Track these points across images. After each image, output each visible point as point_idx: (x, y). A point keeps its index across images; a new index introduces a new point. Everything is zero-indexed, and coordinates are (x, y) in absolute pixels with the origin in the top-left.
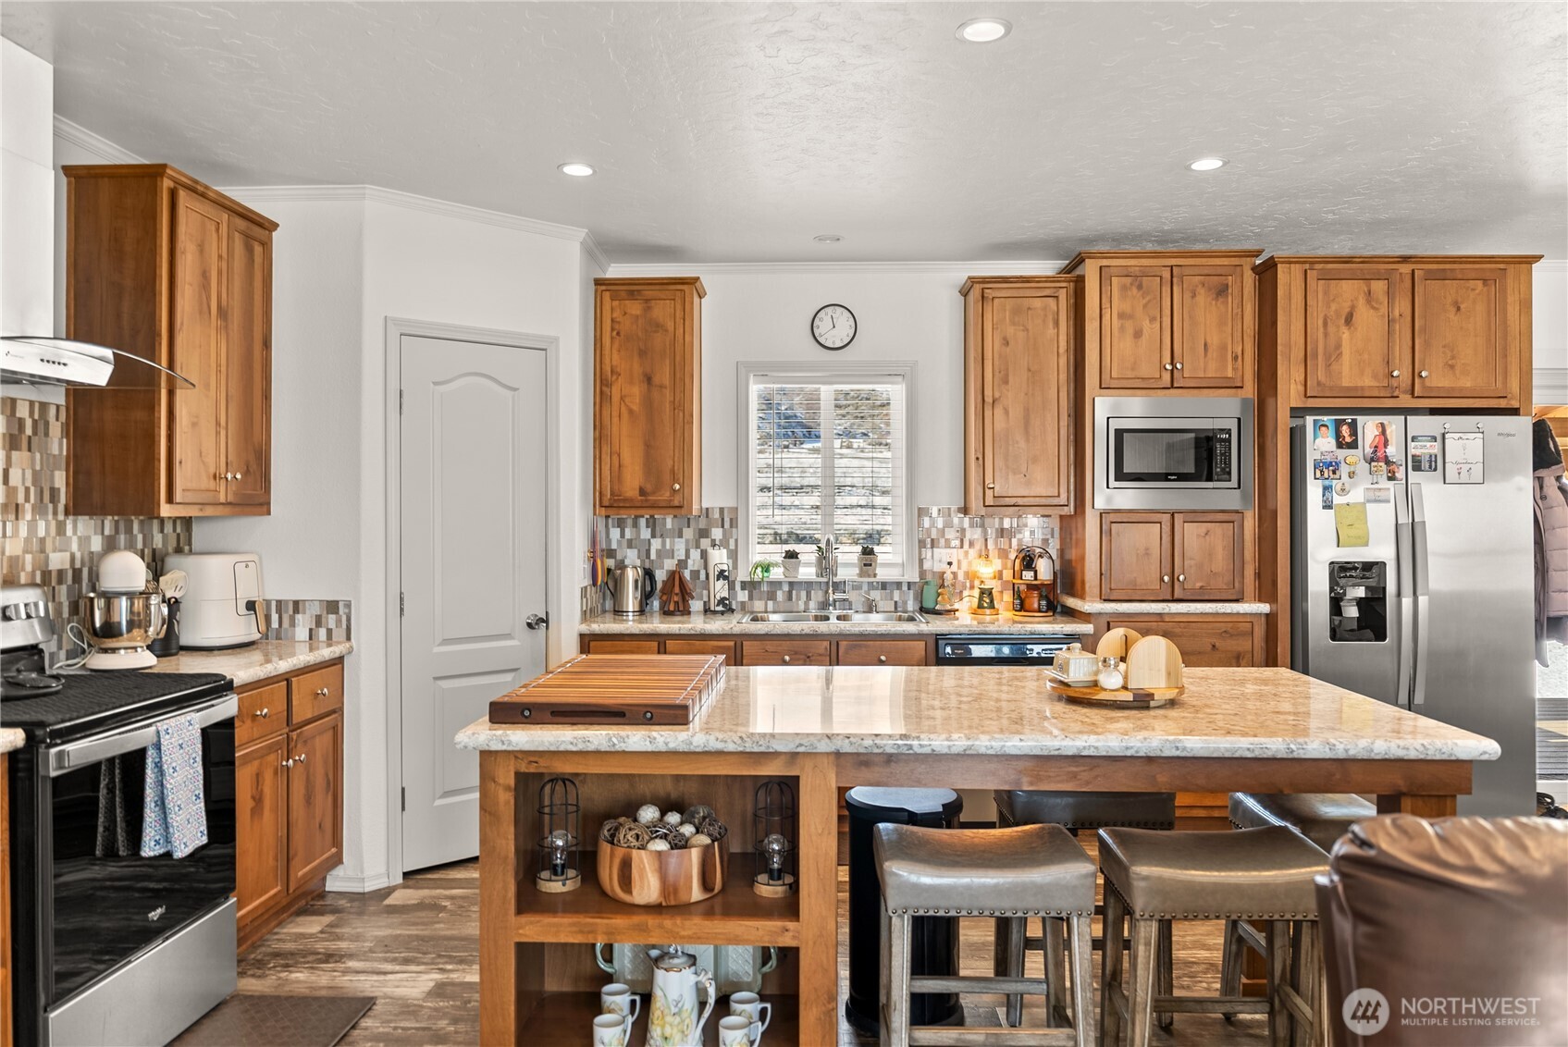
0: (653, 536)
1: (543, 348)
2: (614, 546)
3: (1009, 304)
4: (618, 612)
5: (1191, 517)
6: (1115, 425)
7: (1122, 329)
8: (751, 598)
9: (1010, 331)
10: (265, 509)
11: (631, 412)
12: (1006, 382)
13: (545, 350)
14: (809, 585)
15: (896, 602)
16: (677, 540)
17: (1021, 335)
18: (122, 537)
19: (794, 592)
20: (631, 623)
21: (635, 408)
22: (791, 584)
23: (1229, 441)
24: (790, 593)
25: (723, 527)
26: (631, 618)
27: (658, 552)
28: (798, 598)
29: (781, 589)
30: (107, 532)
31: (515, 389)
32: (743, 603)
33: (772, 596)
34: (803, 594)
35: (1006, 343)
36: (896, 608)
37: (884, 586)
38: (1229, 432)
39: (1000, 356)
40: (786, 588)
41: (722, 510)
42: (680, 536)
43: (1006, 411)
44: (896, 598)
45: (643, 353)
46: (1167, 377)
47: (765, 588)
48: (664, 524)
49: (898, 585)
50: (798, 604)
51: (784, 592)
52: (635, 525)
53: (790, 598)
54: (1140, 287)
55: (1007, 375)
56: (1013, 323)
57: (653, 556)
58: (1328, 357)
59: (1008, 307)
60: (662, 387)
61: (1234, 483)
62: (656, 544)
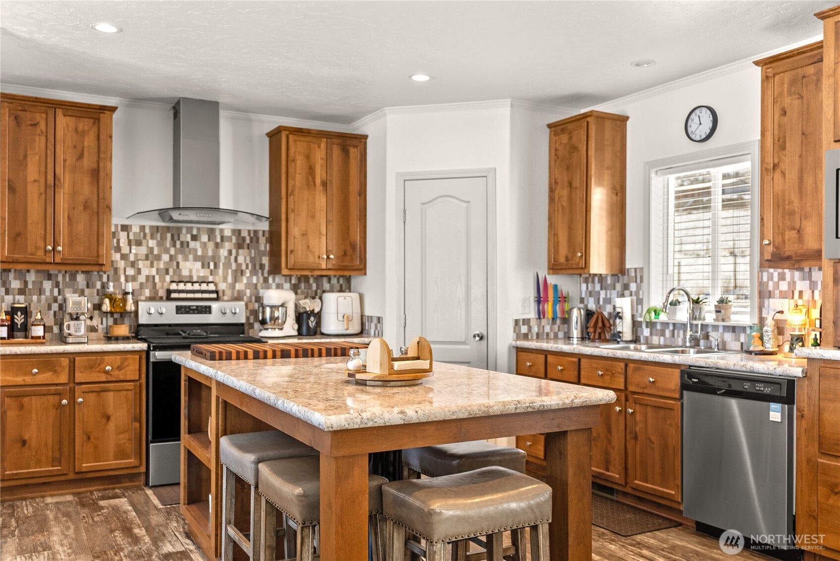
0: (602, 289)
1: (485, 176)
2: (583, 296)
3: (787, 77)
4: (568, 338)
8: (651, 334)
9: (787, 101)
10: (363, 271)
11: (563, 207)
12: (783, 148)
13: (486, 177)
14: (684, 326)
15: (742, 343)
16: (613, 291)
17: (797, 102)
18: (303, 285)
19: (676, 331)
20: (575, 346)
21: (565, 204)
22: (674, 324)
24: (673, 331)
25: (636, 282)
26: (575, 341)
27: (604, 299)
28: (678, 336)
29: (668, 328)
31: (468, 202)
32: (647, 337)
33: (662, 333)
34: (681, 332)
35: (784, 113)
36: (742, 348)
37: (733, 329)
39: (779, 125)
40: (671, 328)
41: (636, 269)
42: (614, 289)
43: (783, 174)
44: (742, 339)
45: (568, 168)
47: (659, 327)
48: (607, 281)
49: (744, 329)
50: (678, 341)
51: (670, 330)
52: (593, 282)
53: (673, 336)
55: (785, 142)
56: (790, 94)
57: (601, 303)
59: (786, 80)
60: (576, 188)
62: (603, 294)
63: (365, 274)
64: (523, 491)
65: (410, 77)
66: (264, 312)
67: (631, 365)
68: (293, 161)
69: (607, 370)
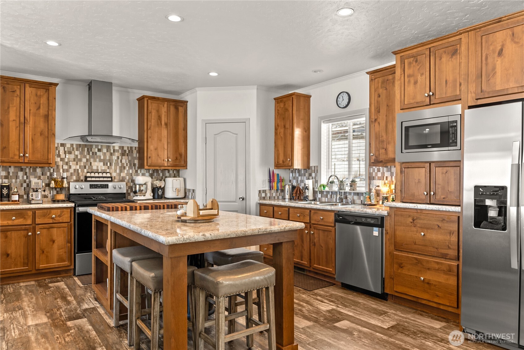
0: (299, 176)
1: (245, 122)
2: (291, 179)
3: (380, 80)
4: (284, 199)
5: (439, 164)
6: (405, 125)
7: (409, 82)
8: (322, 197)
9: (381, 91)
10: (186, 167)
11: (281, 137)
12: (379, 112)
14: (336, 193)
15: (362, 201)
16: (304, 177)
17: (385, 91)
18: (155, 174)
19: (333, 195)
20: (287, 203)
21: (282, 136)
22: (332, 192)
23: (456, 126)
24: (331, 195)
25: (315, 172)
26: (287, 201)
27: (300, 180)
28: (334, 198)
29: (329, 194)
30: (150, 172)
31: (237, 134)
32: (320, 198)
33: (327, 197)
34: (335, 196)
35: (379, 96)
36: (361, 203)
37: (358, 194)
38: (456, 122)
39: (377, 102)
40: (330, 194)
41: (314, 166)
42: (305, 176)
43: (379, 123)
44: (362, 199)
45: (284, 119)
46: (428, 99)
47: (325, 193)
48: (301, 172)
49: (362, 194)
50: (333, 200)
52: (295, 172)
53: (331, 198)
54: (416, 61)
55: (379, 109)
56: (382, 88)
57: (299, 182)
58: (488, 76)
59: (380, 81)
60: (287, 128)
61: (458, 147)
62: (300, 178)
63: (187, 169)
64: (262, 271)
65: (208, 73)
66: (135, 187)
67: (312, 211)
68: (150, 113)
69: (301, 214)
